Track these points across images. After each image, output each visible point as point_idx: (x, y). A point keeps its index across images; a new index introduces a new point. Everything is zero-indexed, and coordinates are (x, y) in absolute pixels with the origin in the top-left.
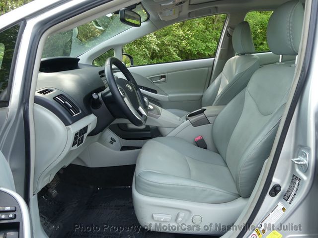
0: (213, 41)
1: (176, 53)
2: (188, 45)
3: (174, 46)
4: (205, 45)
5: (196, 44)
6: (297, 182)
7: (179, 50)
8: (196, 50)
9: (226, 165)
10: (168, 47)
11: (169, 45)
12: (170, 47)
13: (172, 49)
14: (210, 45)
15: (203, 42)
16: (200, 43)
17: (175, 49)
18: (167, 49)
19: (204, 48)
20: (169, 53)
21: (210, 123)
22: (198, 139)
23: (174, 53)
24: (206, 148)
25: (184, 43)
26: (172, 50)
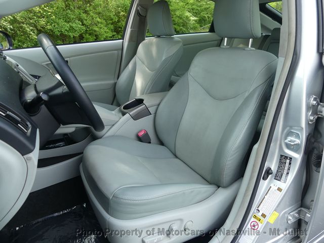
0: (77, 21)
1: (34, 33)
2: (49, 24)
3: (30, 24)
4: (69, 26)
5: (58, 24)
6: (288, 161)
7: (37, 29)
8: (58, 31)
9: (176, 157)
10: (22, 25)
11: (23, 23)
12: (24, 25)
13: (28, 28)
14: (74, 25)
15: (66, 21)
16: (62, 22)
17: (31, 28)
18: (22, 27)
19: (68, 29)
20: (25, 33)
21: (151, 114)
22: (142, 134)
23: (31, 33)
24: (150, 143)
25: (43, 22)
26: (28, 30)
